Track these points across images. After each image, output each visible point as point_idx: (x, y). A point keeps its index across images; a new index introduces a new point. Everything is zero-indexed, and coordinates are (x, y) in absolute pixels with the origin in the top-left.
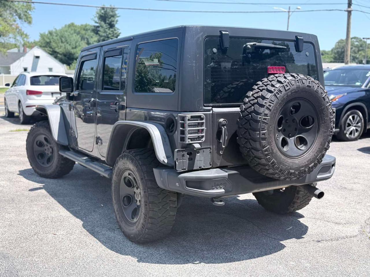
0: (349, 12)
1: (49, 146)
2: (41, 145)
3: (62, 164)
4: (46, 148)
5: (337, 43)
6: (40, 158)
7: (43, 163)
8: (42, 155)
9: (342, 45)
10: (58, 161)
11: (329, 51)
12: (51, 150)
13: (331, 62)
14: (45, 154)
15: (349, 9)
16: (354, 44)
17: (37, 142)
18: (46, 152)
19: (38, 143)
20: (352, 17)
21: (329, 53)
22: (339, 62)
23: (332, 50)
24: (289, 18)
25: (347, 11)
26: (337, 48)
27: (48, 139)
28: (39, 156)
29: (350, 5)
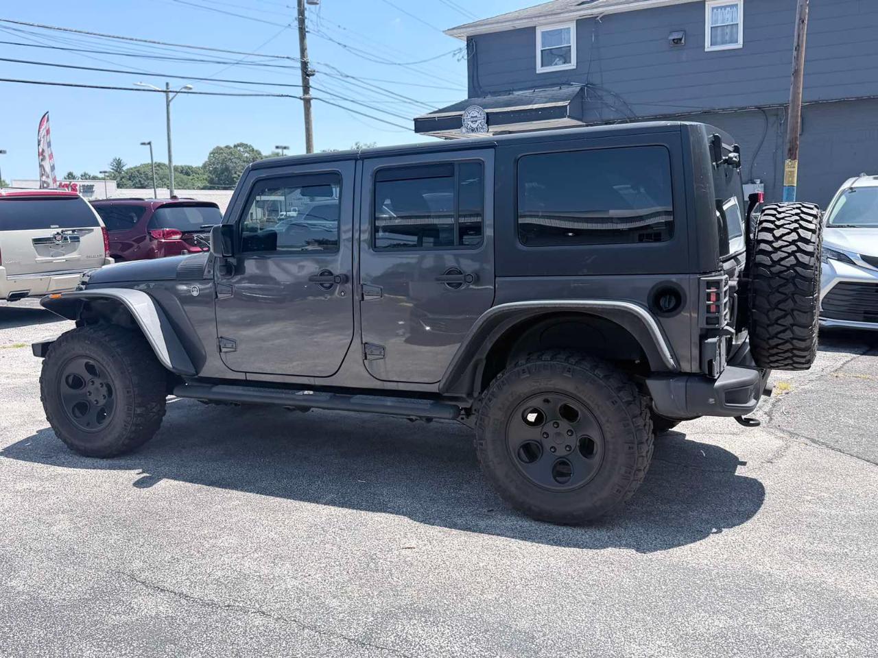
0: (307, 102)
1: (98, 381)
2: (77, 383)
3: (139, 415)
4: (90, 388)
5: (210, 154)
6: (78, 413)
7: (88, 424)
8: (83, 407)
9: (221, 158)
10: (128, 409)
11: (199, 168)
12: (104, 390)
13: (204, 188)
14: (90, 402)
15: (307, 96)
16: (242, 156)
17: (67, 378)
18: (92, 398)
19: (70, 381)
20: (313, 110)
21: (200, 172)
22: (218, 189)
23: (204, 166)
24: (168, 106)
25: (304, 99)
26: (214, 164)
27: (96, 366)
28: (76, 410)
29: (306, 88)
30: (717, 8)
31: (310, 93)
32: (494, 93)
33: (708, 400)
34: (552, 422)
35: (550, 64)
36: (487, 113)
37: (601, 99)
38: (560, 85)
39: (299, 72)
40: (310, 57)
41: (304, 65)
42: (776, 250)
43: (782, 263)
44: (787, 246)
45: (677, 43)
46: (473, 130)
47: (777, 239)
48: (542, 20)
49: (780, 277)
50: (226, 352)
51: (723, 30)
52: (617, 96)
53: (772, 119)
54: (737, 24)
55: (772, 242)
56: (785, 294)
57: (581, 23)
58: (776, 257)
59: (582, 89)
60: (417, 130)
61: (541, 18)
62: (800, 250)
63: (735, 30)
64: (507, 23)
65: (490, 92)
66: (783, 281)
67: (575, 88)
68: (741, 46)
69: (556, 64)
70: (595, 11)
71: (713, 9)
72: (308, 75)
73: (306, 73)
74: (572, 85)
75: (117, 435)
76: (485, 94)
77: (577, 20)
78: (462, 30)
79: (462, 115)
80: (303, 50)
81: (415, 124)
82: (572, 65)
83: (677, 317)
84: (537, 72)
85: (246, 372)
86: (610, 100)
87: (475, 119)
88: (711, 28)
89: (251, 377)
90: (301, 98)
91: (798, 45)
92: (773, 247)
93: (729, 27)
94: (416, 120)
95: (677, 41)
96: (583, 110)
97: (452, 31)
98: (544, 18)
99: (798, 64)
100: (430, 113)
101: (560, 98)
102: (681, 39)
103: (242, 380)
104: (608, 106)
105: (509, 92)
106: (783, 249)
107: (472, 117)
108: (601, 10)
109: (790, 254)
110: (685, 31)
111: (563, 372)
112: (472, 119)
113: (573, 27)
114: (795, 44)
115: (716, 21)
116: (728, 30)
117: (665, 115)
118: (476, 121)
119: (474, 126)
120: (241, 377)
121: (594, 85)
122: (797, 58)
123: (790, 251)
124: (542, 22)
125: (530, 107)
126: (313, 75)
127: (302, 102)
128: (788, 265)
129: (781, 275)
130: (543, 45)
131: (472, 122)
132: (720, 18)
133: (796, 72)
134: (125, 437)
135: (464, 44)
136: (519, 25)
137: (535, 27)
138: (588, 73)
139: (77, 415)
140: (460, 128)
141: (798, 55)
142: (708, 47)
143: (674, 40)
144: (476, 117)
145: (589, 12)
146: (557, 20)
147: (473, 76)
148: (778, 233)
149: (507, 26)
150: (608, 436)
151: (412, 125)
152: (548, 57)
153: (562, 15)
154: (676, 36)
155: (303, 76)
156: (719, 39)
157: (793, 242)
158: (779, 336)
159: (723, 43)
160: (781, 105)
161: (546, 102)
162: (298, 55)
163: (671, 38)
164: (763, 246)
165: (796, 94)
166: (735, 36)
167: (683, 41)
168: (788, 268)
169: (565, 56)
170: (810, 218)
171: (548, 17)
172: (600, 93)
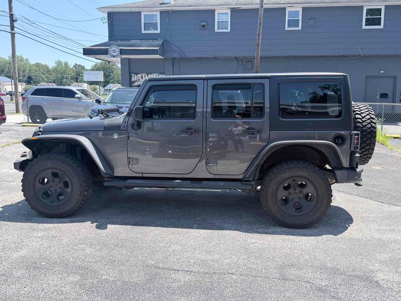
0: (13, 35)
1: (57, 181)
3: (85, 196)
4: (52, 184)
7: (53, 202)
10: (80, 193)
12: (62, 185)
14: (51, 191)
15: (13, 32)
17: (39, 179)
18: (53, 188)
20: (16, 38)
27: (59, 172)
28: (44, 195)
29: (12, 28)
30: (220, 13)
31: (15, 30)
32: (121, 40)
33: (355, 177)
34: (293, 189)
35: (148, 30)
36: (120, 49)
37: (171, 47)
38: (153, 39)
39: (8, 19)
40: (14, 12)
41: (11, 16)
42: (364, 122)
43: (366, 126)
44: (367, 120)
45: (203, 27)
46: (114, 56)
47: (363, 118)
48: (145, 9)
49: (366, 132)
50: (131, 164)
51: (222, 24)
52: (178, 47)
53: (240, 62)
54: (228, 21)
55: (362, 119)
56: (367, 138)
57: (162, 13)
58: (364, 124)
59: (163, 43)
60: (84, 54)
61: (144, 8)
62: (372, 122)
63: (227, 24)
64: (129, 9)
65: (120, 39)
66: (367, 133)
67: (160, 42)
68: (229, 31)
69: (151, 30)
70: (169, 8)
71: (218, 13)
72: (14, 21)
73: (13, 20)
74: (158, 40)
75: (72, 206)
76: (117, 40)
77: (160, 12)
78: (105, 9)
79: (108, 49)
80: (10, 8)
81: (83, 50)
82: (158, 31)
83: (343, 147)
84: (142, 33)
85: (143, 173)
86: (175, 49)
87: (115, 51)
88: (218, 22)
89: (145, 175)
90: (10, 33)
91: (259, 34)
92: (362, 120)
93: (225, 22)
94: (84, 49)
95: (204, 26)
96: (163, 52)
97: (101, 9)
98: (146, 8)
99: (259, 41)
100: (90, 46)
101: (155, 45)
102: (205, 25)
103: (141, 177)
104: (175, 51)
105: (129, 40)
106: (366, 121)
107: (113, 50)
108: (172, 8)
109: (369, 123)
110: (207, 22)
111: (303, 169)
112: (113, 51)
113: (158, 14)
114: (258, 33)
115: (220, 19)
116: (224, 24)
117: (198, 57)
118: (115, 52)
119: (114, 54)
120: (140, 175)
121: (168, 41)
122: (259, 39)
123: (369, 122)
124: (145, 10)
125: (141, 48)
126: (16, 21)
127: (10, 34)
128: (369, 127)
129: (366, 131)
130: (145, 21)
131: (113, 52)
132: (221, 18)
133: (258, 45)
134: (77, 207)
135: (106, 16)
136: (133, 10)
137: (141, 12)
138: (166, 36)
139: (44, 197)
140: (107, 55)
141: (259, 37)
142: (216, 30)
143: (202, 25)
144: (115, 50)
145: (166, 8)
146: (151, 10)
147: (111, 31)
148: (363, 115)
149: (128, 10)
150: (320, 193)
151: (82, 51)
152: (147, 26)
153: (154, 8)
154: (203, 24)
155: (10, 21)
156: (220, 27)
157: (369, 119)
158: (363, 153)
159: (222, 29)
160: (244, 57)
161: (148, 47)
162: (8, 11)
163: (201, 24)
164: (358, 120)
165: (258, 53)
166: (227, 26)
167: (206, 26)
168: (369, 128)
169: (155, 26)
170: (372, 110)
171: (148, 8)
172: (171, 45)
